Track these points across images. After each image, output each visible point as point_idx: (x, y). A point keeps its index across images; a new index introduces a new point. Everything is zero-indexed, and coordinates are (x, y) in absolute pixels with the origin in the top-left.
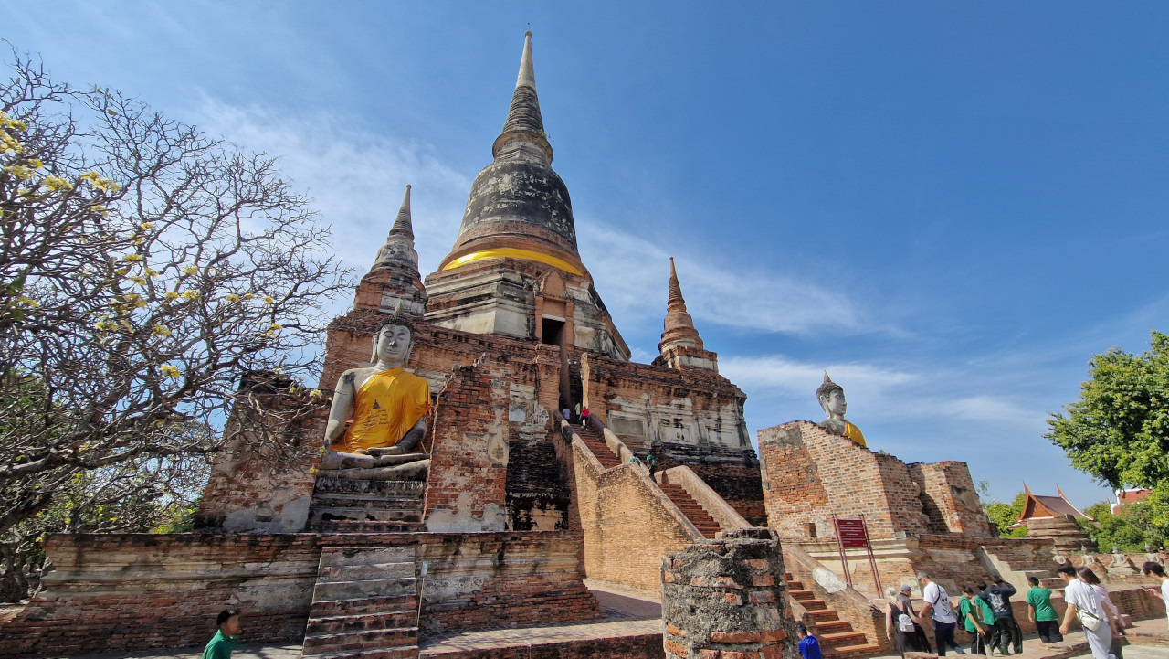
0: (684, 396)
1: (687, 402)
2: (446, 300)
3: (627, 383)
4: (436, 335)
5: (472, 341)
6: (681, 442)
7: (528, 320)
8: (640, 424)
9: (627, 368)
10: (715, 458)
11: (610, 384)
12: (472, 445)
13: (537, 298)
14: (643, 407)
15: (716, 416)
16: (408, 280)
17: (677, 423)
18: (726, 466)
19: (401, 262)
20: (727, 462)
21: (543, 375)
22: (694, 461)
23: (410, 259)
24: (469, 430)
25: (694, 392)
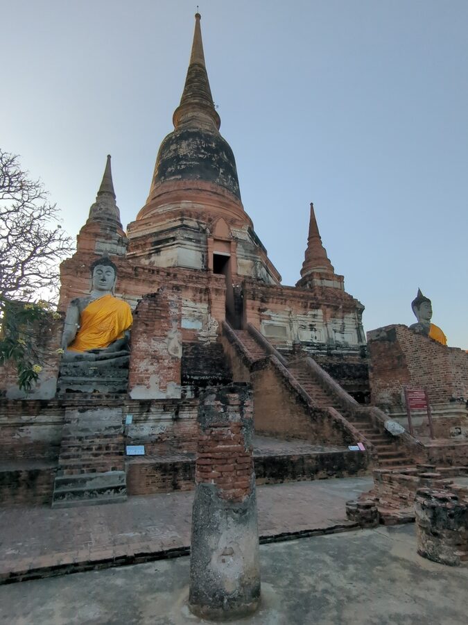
0: (317, 308)
1: (320, 312)
2: (143, 243)
3: (275, 300)
4: (135, 269)
5: (161, 273)
6: (314, 341)
7: (203, 256)
8: (284, 328)
9: (275, 290)
10: (339, 351)
11: (263, 301)
12: (158, 346)
13: (208, 239)
14: (287, 317)
15: (341, 322)
16: (113, 229)
17: (312, 327)
18: (347, 357)
19: (107, 216)
20: (348, 354)
21: (213, 296)
22: (323, 353)
23: (113, 213)
24: (155, 336)
25: (325, 305)
